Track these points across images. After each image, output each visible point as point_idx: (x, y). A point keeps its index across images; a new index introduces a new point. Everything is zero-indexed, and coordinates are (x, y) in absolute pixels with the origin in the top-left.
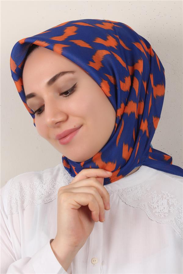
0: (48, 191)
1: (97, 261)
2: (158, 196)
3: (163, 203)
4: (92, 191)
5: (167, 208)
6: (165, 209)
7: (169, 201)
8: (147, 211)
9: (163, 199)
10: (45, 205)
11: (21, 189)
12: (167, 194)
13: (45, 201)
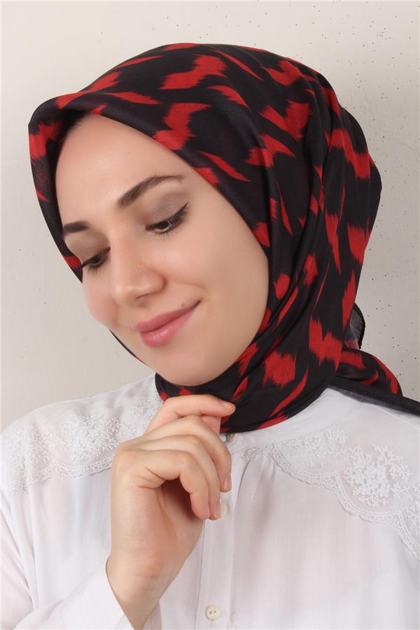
0: (100, 445)
1: (218, 613)
2: (365, 457)
3: (376, 475)
4: (189, 446)
5: (386, 485)
6: (382, 487)
7: (390, 471)
8: (340, 493)
9: (376, 465)
10: (91, 477)
11: (37, 437)
12: (386, 454)
13: (93, 468)
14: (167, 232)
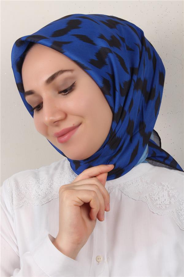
2: (158, 187)
3: (163, 195)
5: (168, 199)
6: (166, 200)
7: (169, 193)
13: (43, 202)
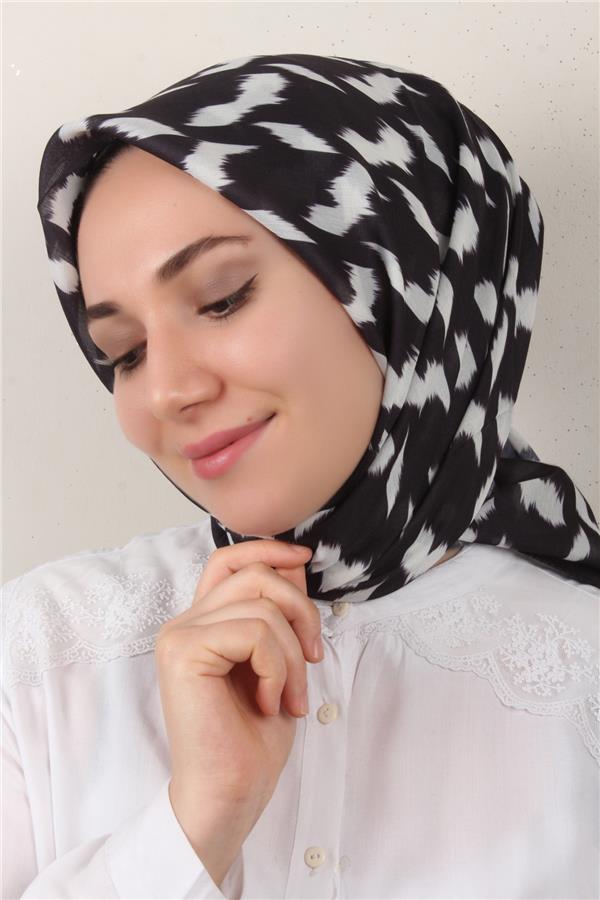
1: (323, 857)
2: (528, 629)
3: (544, 654)
5: (560, 666)
6: (554, 670)
7: (564, 647)
8: (497, 682)
9: (544, 640)
12: (557, 625)
13: (135, 647)
14: (225, 316)
